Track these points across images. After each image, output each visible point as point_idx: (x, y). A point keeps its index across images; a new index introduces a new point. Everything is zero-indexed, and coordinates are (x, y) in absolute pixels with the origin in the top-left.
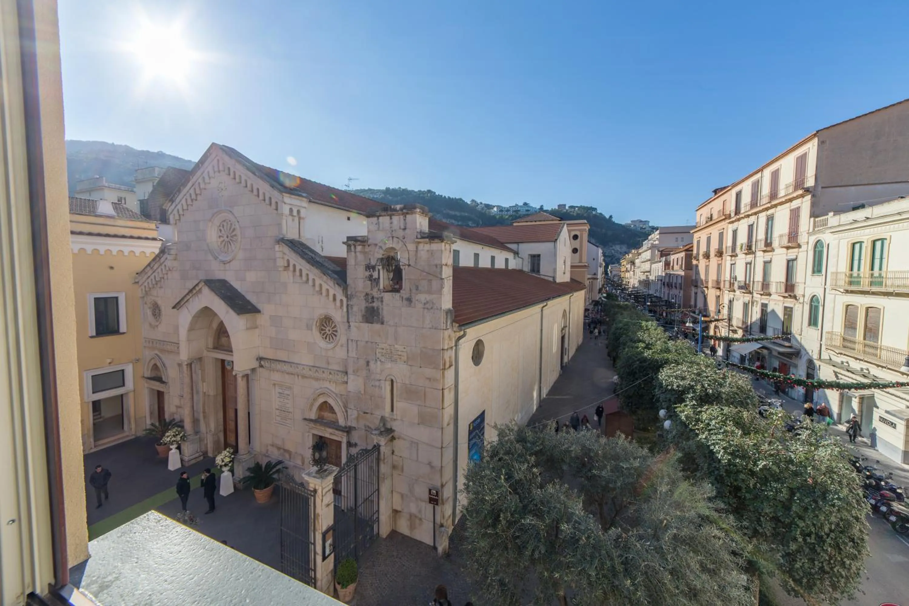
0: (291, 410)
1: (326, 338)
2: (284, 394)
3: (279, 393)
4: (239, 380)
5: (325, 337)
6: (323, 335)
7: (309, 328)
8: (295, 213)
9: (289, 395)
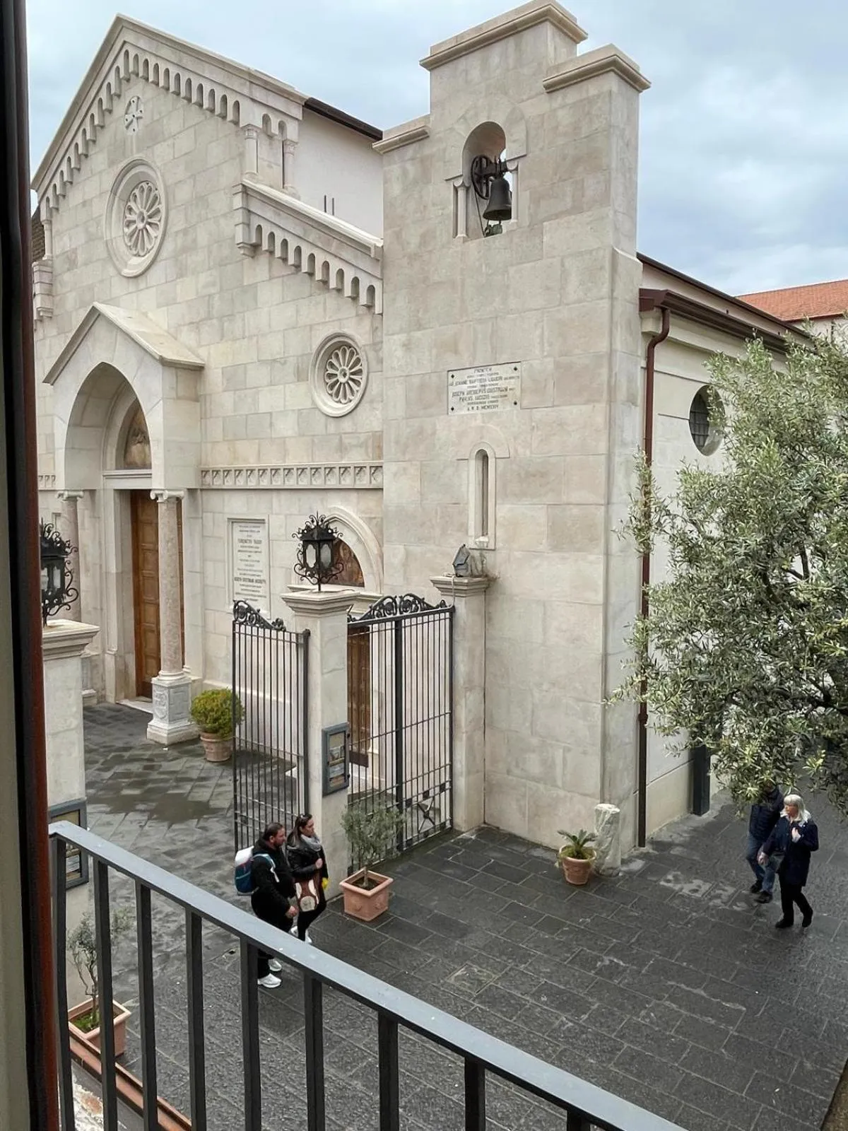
0: (264, 576)
1: (337, 394)
2: (250, 541)
3: (241, 541)
4: (162, 509)
5: (336, 390)
6: (332, 387)
7: (300, 376)
8: (274, 129)
9: (260, 542)
